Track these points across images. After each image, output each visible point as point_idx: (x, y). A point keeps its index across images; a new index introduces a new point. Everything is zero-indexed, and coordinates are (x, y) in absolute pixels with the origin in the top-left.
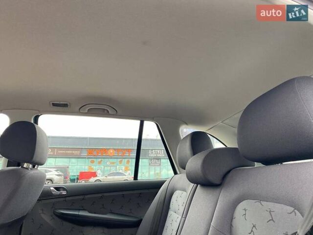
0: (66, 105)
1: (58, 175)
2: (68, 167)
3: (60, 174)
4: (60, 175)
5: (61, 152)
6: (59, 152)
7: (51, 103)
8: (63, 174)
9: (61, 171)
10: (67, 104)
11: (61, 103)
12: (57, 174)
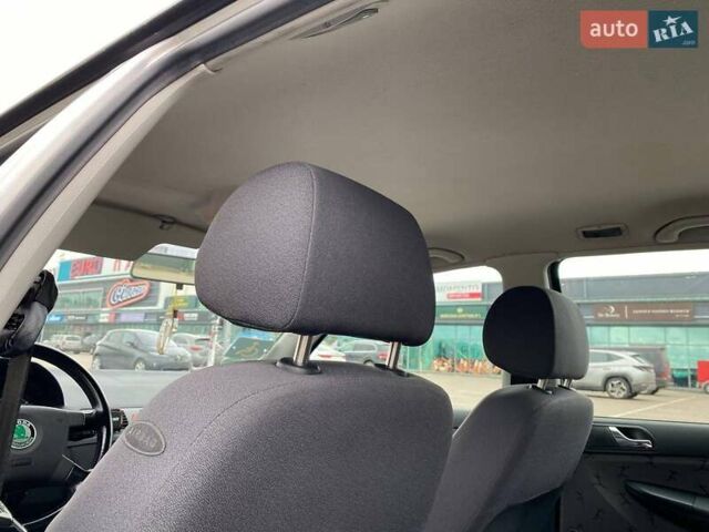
0: (616, 232)
1: (640, 368)
2: (662, 349)
3: (647, 364)
4: (645, 368)
5: (641, 311)
6: (636, 312)
7: (580, 231)
8: (652, 366)
9: (647, 358)
10: (618, 229)
11: (603, 228)
12: (637, 363)
